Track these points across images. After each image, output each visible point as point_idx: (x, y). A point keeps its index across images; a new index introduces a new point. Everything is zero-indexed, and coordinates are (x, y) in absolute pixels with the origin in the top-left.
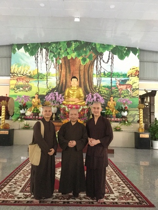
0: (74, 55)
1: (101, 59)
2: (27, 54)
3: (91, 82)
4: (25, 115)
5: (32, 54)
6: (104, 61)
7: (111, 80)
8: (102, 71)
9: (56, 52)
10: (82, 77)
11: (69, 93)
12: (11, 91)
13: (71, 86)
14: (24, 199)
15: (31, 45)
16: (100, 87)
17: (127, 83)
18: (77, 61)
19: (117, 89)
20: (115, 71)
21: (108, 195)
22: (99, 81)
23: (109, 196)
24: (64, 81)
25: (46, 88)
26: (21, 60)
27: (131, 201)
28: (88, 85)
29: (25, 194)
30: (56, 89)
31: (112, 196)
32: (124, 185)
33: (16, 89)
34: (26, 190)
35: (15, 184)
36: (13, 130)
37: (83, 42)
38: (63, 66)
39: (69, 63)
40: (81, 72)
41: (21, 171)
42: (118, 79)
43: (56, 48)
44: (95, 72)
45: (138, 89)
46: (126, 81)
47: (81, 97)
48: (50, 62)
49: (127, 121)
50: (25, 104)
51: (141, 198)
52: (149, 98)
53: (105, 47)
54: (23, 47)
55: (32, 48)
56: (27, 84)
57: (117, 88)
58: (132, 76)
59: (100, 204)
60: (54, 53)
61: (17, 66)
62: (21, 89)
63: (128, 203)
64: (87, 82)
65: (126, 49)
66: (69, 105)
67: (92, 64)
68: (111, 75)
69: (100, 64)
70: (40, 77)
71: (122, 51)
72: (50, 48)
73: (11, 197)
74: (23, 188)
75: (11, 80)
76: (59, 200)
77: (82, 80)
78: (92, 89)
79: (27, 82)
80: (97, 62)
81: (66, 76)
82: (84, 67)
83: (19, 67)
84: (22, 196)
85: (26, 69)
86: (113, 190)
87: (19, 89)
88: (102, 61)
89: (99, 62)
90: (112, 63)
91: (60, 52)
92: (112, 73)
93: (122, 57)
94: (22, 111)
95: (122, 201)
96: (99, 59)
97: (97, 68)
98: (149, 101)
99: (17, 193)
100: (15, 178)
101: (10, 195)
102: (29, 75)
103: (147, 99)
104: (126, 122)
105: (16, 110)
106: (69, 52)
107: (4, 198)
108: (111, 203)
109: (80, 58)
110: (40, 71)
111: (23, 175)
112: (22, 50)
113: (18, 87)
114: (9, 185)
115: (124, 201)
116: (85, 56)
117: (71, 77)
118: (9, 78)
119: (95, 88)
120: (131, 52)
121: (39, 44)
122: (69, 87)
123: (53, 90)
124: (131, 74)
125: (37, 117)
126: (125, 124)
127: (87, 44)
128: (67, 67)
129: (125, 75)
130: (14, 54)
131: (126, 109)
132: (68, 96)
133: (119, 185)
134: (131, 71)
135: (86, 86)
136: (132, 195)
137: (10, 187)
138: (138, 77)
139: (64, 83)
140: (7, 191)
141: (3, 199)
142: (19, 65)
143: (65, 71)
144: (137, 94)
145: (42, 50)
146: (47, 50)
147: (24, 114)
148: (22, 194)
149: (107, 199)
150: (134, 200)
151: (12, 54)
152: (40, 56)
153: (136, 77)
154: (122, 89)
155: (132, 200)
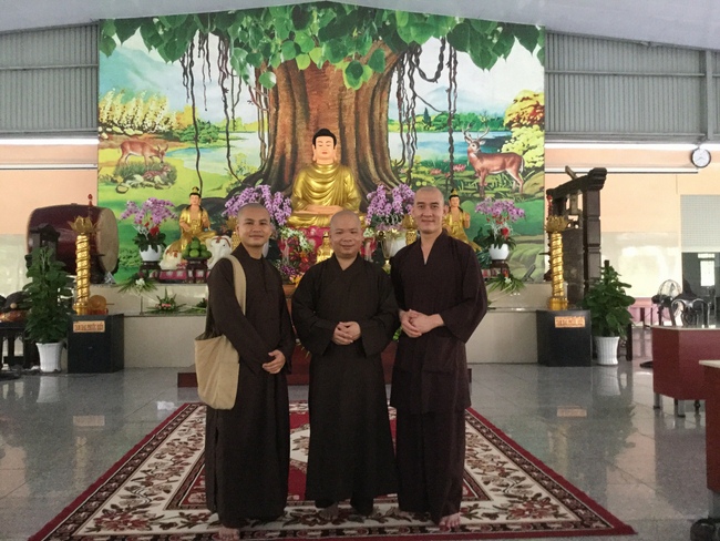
0: (319, 55)
1: (413, 66)
2: (155, 54)
3: (380, 150)
4: (159, 268)
5: (171, 53)
6: (423, 75)
7: (451, 140)
8: (419, 109)
9: (256, 43)
10: (350, 131)
11: (307, 187)
12: (103, 186)
13: (314, 163)
14: (186, 530)
15: (165, 22)
16: (412, 165)
17: (504, 150)
18: (332, 74)
19: (472, 173)
20: (462, 108)
21: (472, 504)
22: (409, 145)
23: (476, 506)
24: (289, 148)
25: (226, 173)
26: (132, 75)
27: (553, 519)
28: (370, 159)
29: (186, 512)
30: (263, 175)
31: (485, 506)
32: (521, 474)
33: (120, 179)
34: (186, 501)
35: (148, 484)
36: (122, 316)
37: (351, 6)
38: (283, 94)
39: (303, 84)
40: (345, 114)
41: (164, 446)
42: (475, 136)
43: (256, 29)
44: (393, 113)
45: (542, 168)
46: (499, 142)
47: (350, 200)
48: (237, 80)
49: (511, 277)
50: (155, 230)
51: (585, 509)
52: (580, 197)
53: (426, 23)
54: (138, 31)
55: (171, 33)
56: (157, 160)
57: (471, 167)
58: (521, 125)
59: (448, 533)
60: (249, 50)
61: (120, 97)
62: (139, 178)
63: (544, 525)
64: (368, 148)
65: (500, 29)
66: (309, 230)
67: (383, 84)
68: (449, 122)
69: (412, 86)
70: (203, 134)
71: (484, 39)
72: (235, 32)
73: (136, 524)
74: (177, 497)
75: (100, 147)
76: (307, 527)
77: (352, 145)
78: (386, 172)
79: (160, 154)
80: (400, 79)
81: (294, 132)
82: (357, 98)
83: (126, 100)
84: (178, 521)
85: (153, 107)
86: (486, 488)
87: (132, 179)
88: (416, 74)
89: (406, 78)
90: (452, 80)
91: (268, 46)
92: (451, 116)
93: (484, 61)
94: (147, 255)
95: (522, 520)
96: (407, 67)
97: (400, 101)
98: (580, 207)
99: (157, 510)
100: (145, 467)
101: (135, 517)
102: (164, 128)
103: (574, 201)
104: (508, 280)
105: (125, 254)
106: (300, 43)
107: (115, 527)
108: (486, 527)
109: (342, 65)
110: (201, 115)
111: (169, 457)
112: (137, 39)
113: (127, 173)
114: (127, 489)
115: (529, 520)
116: (358, 57)
117: (313, 133)
118: (95, 141)
119: (396, 170)
120: (517, 40)
121: (196, 19)
122: (305, 167)
123: (251, 180)
124: (519, 118)
125: (200, 273)
126: (504, 285)
127: (365, 15)
128: (296, 97)
129: (496, 122)
130: (109, 54)
131: (504, 237)
132: (304, 198)
133: (504, 474)
134: (517, 107)
135: (366, 163)
136: (554, 501)
137: (129, 493)
138: (542, 128)
139: (288, 156)
140: (124, 507)
141: (112, 532)
142: (128, 95)
143: (289, 112)
144: (537, 188)
145: (206, 37)
146: (224, 37)
147: (154, 265)
148: (176, 513)
149: (470, 516)
150: (562, 516)
151: (102, 55)
152: (199, 61)
153: (536, 127)
154: (487, 172)
155: (556, 515)
